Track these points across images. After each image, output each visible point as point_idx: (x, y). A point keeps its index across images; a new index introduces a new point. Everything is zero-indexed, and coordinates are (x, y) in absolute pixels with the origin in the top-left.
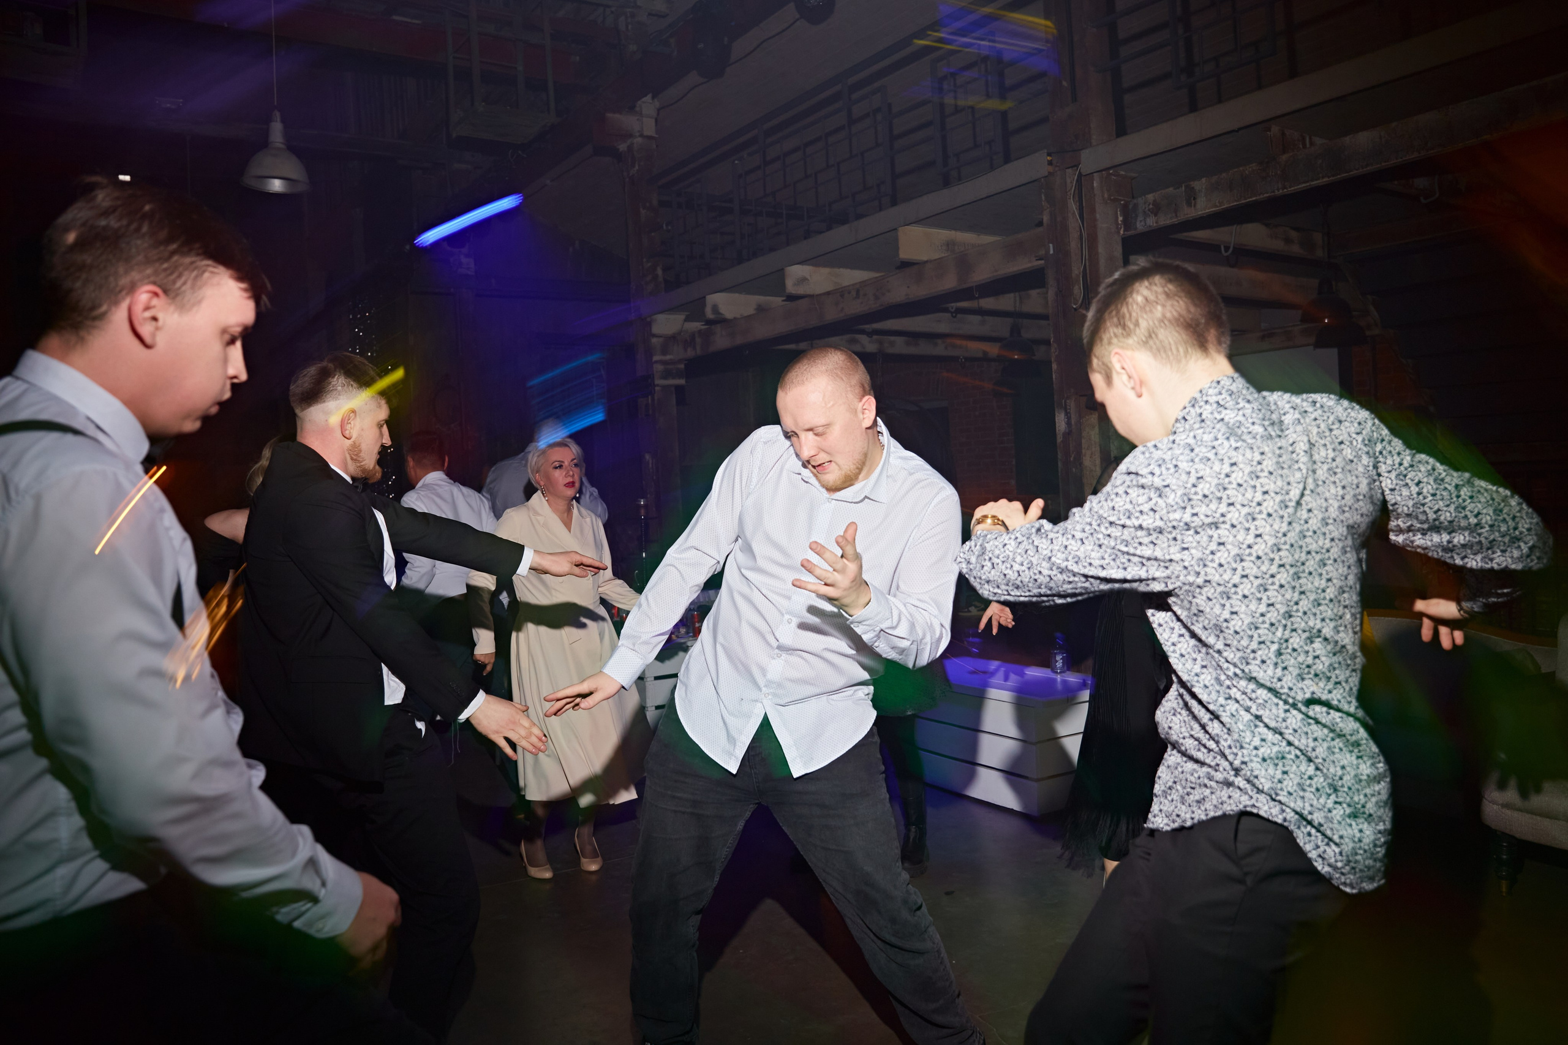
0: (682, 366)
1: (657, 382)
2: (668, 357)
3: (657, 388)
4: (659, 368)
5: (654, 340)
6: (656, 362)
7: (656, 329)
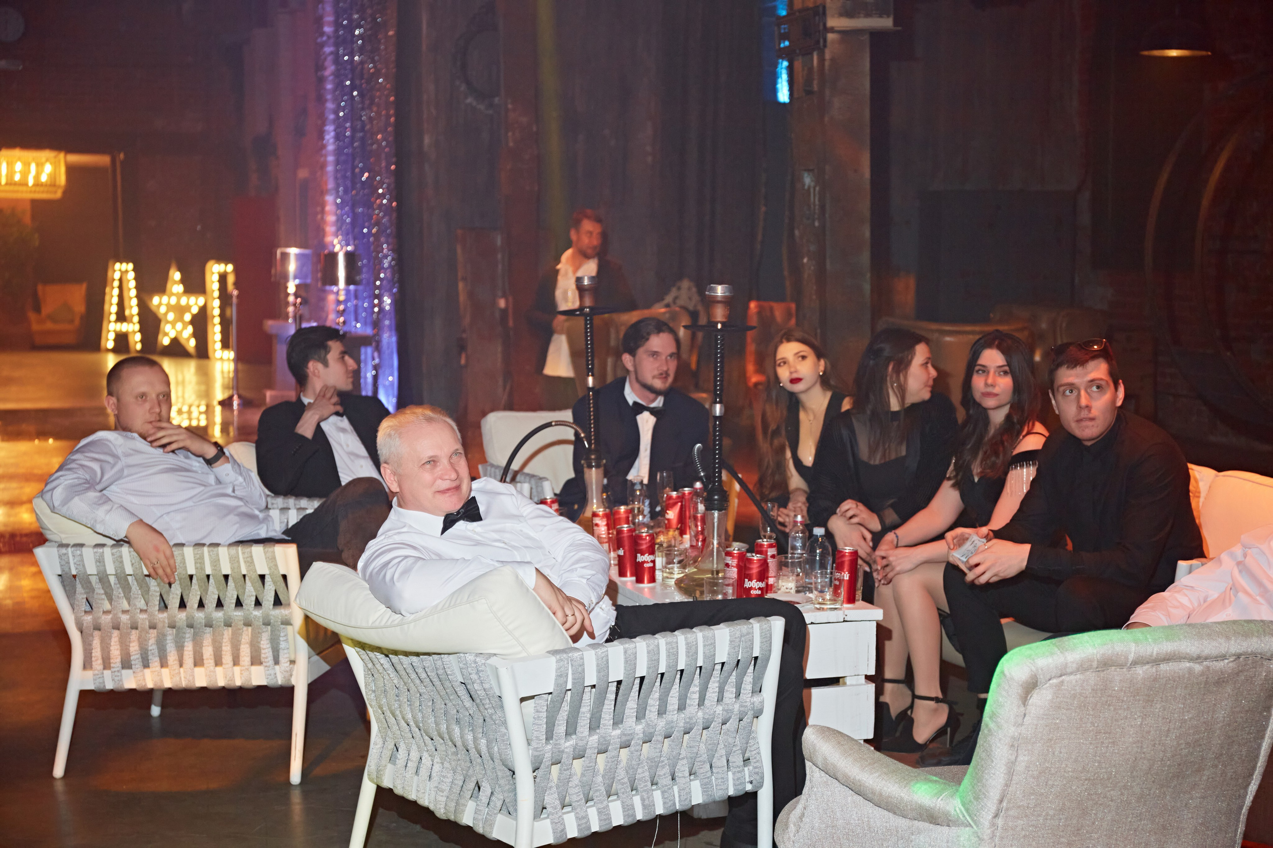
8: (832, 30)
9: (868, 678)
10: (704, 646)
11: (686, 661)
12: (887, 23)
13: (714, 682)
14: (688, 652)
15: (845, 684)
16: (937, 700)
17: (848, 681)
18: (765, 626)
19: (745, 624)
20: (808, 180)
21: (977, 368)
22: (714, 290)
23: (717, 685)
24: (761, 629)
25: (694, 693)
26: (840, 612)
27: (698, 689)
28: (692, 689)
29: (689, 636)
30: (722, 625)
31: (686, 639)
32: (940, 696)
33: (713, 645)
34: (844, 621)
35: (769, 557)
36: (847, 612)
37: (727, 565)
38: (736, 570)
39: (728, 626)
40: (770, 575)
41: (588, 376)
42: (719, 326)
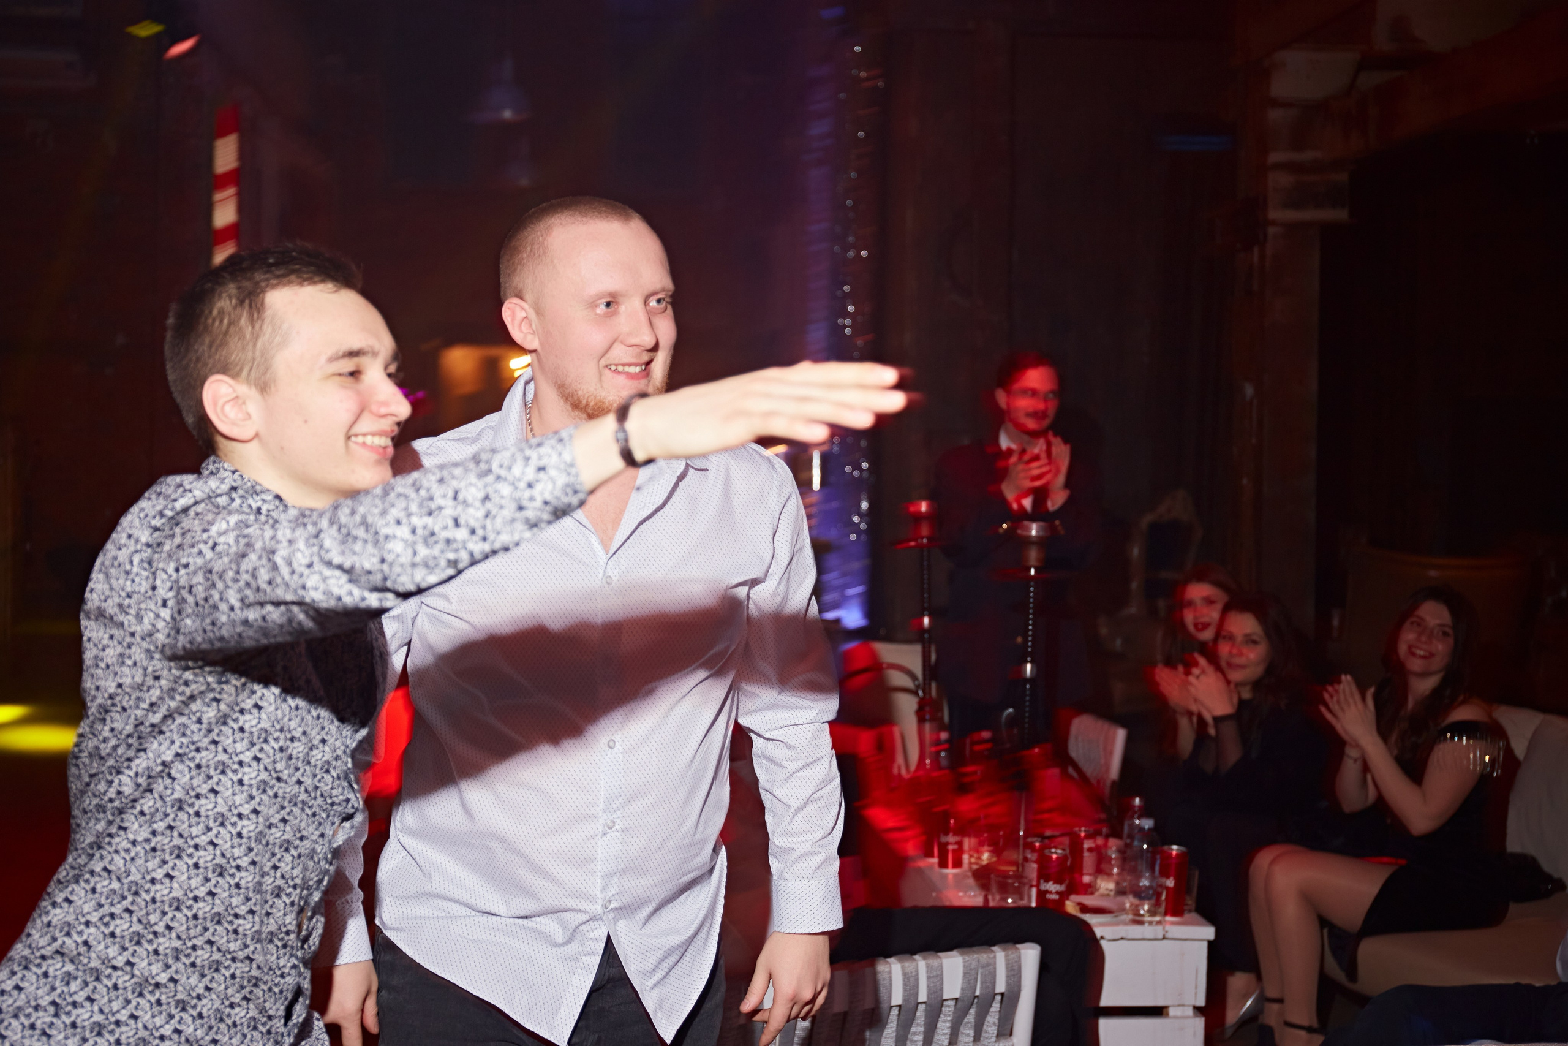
0: (1343, 177)
1: (1274, 214)
2: (1308, 155)
3: (1271, 230)
4: (1280, 180)
5: (1275, 115)
6: (1278, 166)
7: (1281, 86)
8: (1273, 223)
9: (1198, 1010)
10: (928, 978)
11: (904, 996)
12: (1340, 215)
13: (944, 1022)
14: (905, 985)
15: (1167, 1014)
16: (1309, 1030)
17: (1172, 1012)
18: (1012, 956)
19: (985, 953)
20: (1249, 390)
21: (1412, 619)
22: (1029, 529)
23: (948, 1025)
24: (1007, 960)
25: (915, 1034)
26: (1160, 928)
27: (922, 1029)
28: (913, 1029)
29: (907, 964)
30: (954, 953)
31: (903, 968)
32: (1315, 1024)
33: (940, 977)
34: (1164, 938)
35: (1085, 850)
36: (1168, 927)
37: (1026, 859)
38: (1035, 866)
39: (962, 954)
40: (1085, 871)
41: (924, 616)
42: (1032, 572)
